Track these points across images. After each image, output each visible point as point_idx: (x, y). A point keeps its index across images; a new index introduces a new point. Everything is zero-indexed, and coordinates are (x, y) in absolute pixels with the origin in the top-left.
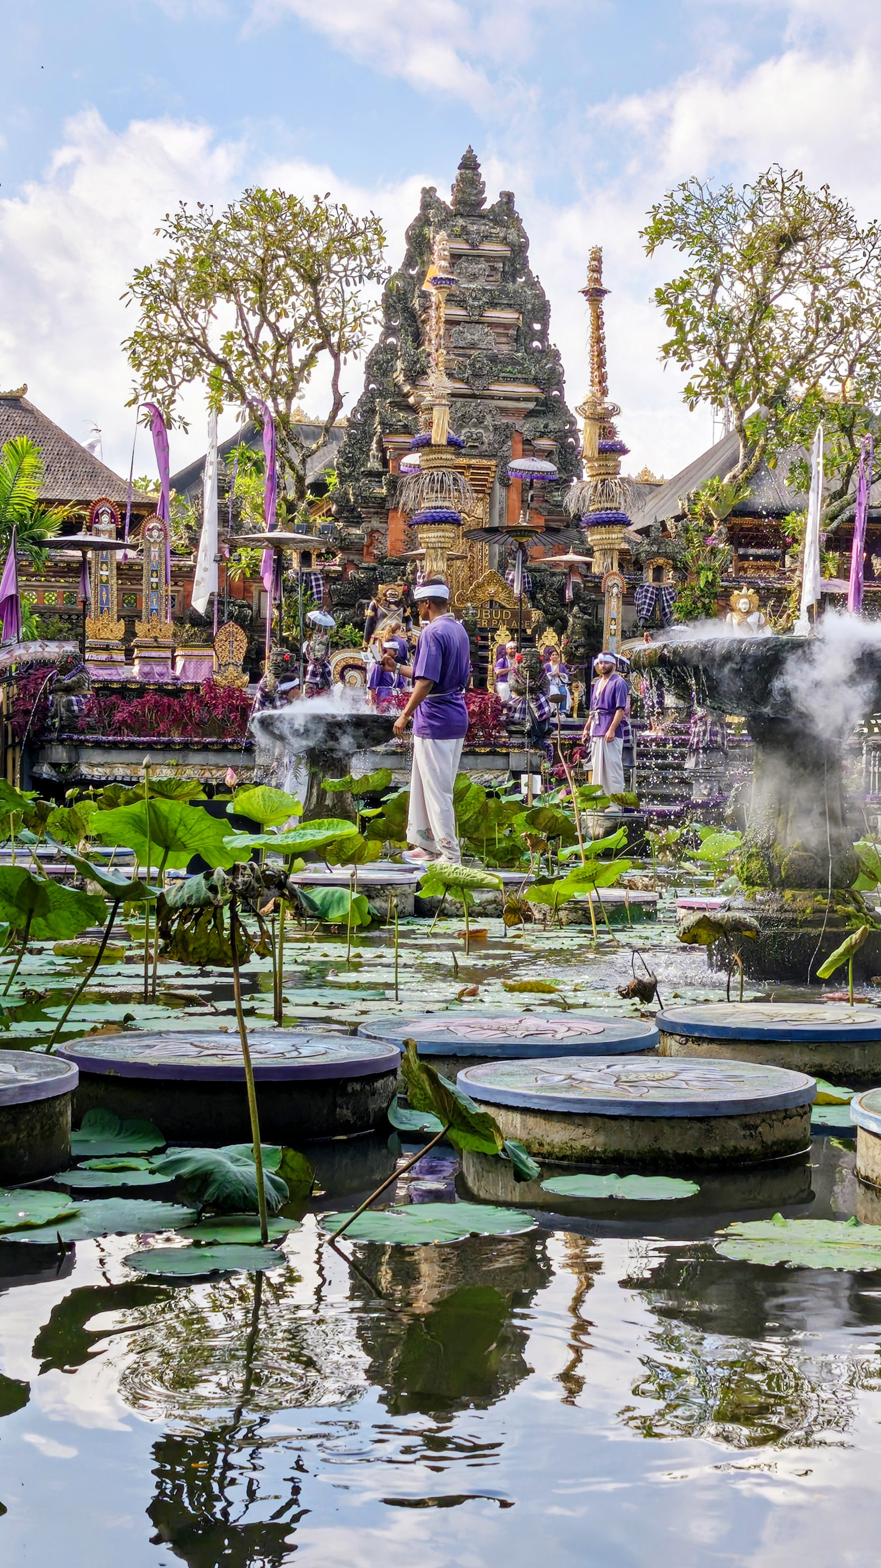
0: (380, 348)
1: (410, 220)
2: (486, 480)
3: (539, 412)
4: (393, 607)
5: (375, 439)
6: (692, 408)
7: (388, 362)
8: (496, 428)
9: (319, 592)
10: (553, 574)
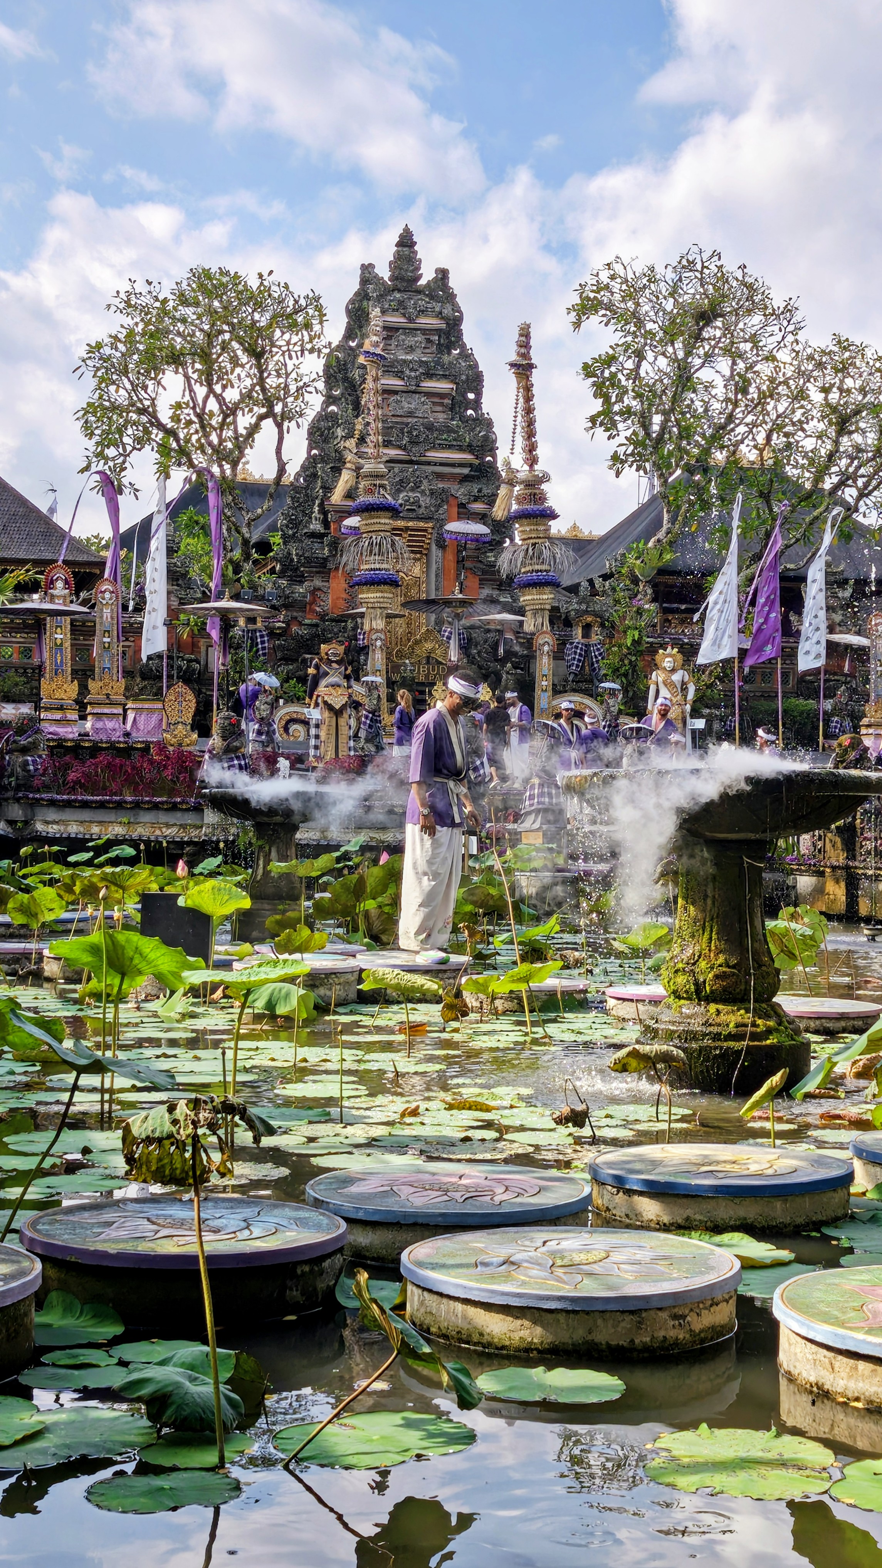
0: (321, 416)
1: (350, 295)
2: (423, 542)
3: (473, 477)
4: (335, 665)
5: (317, 502)
6: (618, 474)
7: (329, 429)
8: (432, 494)
9: (264, 648)
10: (489, 631)
